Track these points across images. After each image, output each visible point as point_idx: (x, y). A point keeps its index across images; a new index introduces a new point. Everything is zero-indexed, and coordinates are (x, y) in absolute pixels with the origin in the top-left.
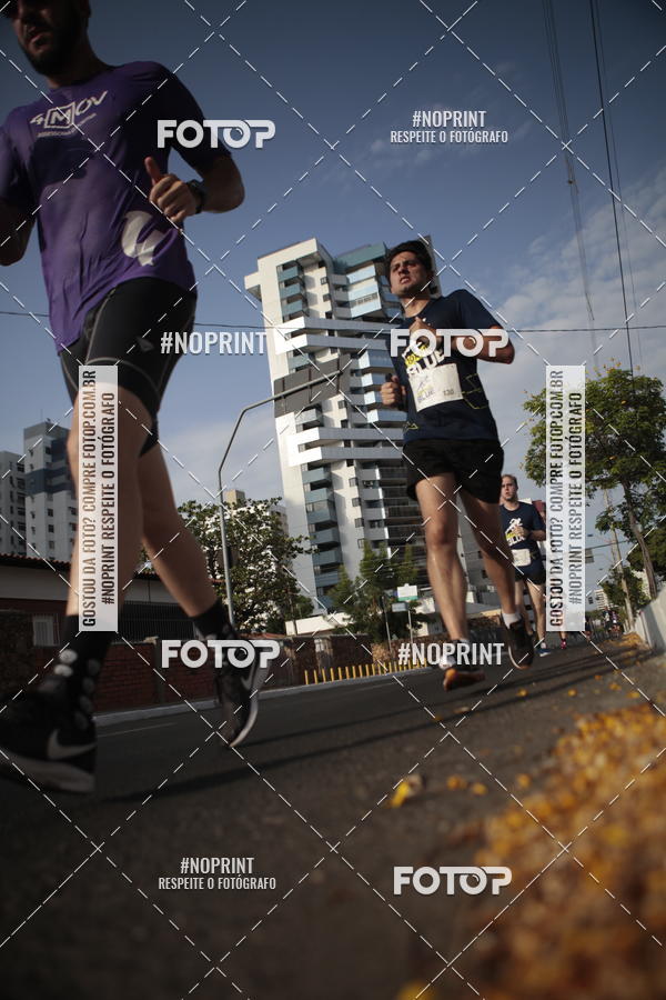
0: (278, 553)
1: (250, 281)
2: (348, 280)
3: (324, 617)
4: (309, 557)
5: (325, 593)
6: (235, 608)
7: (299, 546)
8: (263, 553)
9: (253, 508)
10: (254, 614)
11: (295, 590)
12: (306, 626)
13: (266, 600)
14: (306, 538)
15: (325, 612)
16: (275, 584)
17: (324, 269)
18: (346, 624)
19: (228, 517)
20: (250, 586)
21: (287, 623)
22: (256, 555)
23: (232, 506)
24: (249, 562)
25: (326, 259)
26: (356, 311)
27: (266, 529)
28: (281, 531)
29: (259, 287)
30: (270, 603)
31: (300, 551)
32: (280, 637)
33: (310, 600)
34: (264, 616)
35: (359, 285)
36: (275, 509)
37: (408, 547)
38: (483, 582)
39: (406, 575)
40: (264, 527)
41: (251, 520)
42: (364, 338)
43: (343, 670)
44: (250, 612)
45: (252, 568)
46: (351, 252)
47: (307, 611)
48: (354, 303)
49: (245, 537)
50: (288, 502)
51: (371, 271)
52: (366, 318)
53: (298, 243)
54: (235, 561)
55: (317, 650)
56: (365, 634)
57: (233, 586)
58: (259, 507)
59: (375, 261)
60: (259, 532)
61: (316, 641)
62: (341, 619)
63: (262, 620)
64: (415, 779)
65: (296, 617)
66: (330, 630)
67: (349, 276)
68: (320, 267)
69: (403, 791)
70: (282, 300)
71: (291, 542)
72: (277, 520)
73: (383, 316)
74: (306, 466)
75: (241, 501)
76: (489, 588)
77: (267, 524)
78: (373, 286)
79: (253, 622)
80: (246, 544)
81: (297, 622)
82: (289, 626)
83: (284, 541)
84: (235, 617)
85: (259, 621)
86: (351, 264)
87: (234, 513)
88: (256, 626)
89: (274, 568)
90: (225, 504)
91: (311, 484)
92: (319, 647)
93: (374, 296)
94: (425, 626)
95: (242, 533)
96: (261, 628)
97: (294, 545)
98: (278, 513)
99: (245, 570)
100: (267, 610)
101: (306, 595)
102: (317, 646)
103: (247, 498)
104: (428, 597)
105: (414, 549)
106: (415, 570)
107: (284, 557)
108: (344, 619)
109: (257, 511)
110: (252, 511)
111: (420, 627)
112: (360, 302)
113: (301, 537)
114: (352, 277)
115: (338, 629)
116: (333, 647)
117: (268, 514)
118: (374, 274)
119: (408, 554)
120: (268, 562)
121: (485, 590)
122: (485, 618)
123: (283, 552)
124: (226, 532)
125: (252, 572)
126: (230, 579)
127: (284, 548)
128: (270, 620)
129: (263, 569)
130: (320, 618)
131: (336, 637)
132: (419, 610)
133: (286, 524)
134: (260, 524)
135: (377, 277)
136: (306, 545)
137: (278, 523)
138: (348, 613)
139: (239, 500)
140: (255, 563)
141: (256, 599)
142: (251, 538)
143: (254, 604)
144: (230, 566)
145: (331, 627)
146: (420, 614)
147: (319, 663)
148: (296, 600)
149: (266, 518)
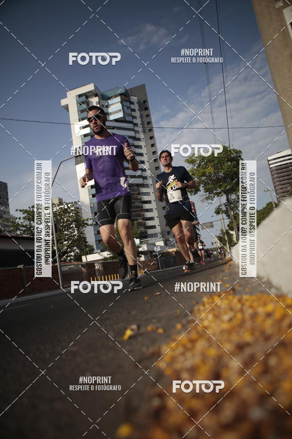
0: (78, 226)
1: (64, 102)
2: (108, 103)
3: (99, 253)
4: (92, 227)
5: (99, 243)
6: (59, 251)
7: (87, 222)
8: (71, 226)
9: (66, 206)
10: (68, 253)
11: (86, 242)
12: (91, 258)
13: (73, 247)
14: (91, 219)
15: (99, 251)
16: (77, 240)
17: (97, 98)
18: (108, 256)
19: (55, 210)
20: (65, 241)
21: (83, 257)
22: (68, 227)
23: (57, 205)
24: (65, 230)
25: (99, 93)
26: (112, 117)
27: (72, 215)
28: (79, 216)
29: (68, 105)
30: (75, 248)
31: (88, 225)
32: (80, 263)
33: (93, 246)
34: (72, 254)
35: (113, 105)
36: (77, 206)
37: (135, 222)
38: (168, 237)
39: (135, 234)
40: (71, 214)
41: (65, 211)
42: (115, 130)
43: (108, 276)
44: (66, 252)
45: (66, 233)
46: (110, 90)
47: (91, 251)
48: (111, 114)
49: (63, 219)
50: (82, 203)
51: (118, 99)
52: (116, 120)
53: (86, 85)
54: (58, 230)
55: (96, 268)
56: (117, 261)
57: (58, 241)
58: (69, 205)
59: (121, 95)
60: (69, 217)
61: (96, 264)
62: (106, 254)
63: (72, 256)
64: (134, 327)
65: (86, 254)
66: (102, 259)
67: (109, 101)
68: (96, 96)
69: (129, 333)
70: (78, 111)
71: (84, 221)
72: (78, 211)
73: (124, 120)
74: (90, 187)
75: (61, 203)
76: (170, 239)
77: (73, 213)
78: (119, 106)
79: (67, 257)
80: (63, 222)
81: (87, 256)
82: (84, 258)
83: (80, 220)
84: (59, 255)
85: (70, 256)
86: (110, 96)
87: (58, 208)
88: (69, 258)
89: (76, 232)
90: (54, 204)
91: (92, 195)
92: (97, 267)
93: (120, 110)
94: (143, 256)
95: (61, 217)
96: (71, 259)
97: (85, 222)
98: (78, 208)
99: (63, 234)
100: (74, 251)
101: (91, 244)
102: (96, 267)
103: (64, 201)
104: (144, 243)
105: (138, 223)
106: (139, 232)
107: (81, 227)
108: (108, 254)
109: (68, 207)
110: (66, 207)
111: (141, 257)
112: (114, 113)
113: (88, 218)
114: (110, 102)
115: (105, 259)
116: (103, 267)
117: (73, 208)
118: (120, 100)
119: (135, 225)
120: (74, 230)
121: (168, 240)
122: (169, 252)
123: (80, 225)
124: (54, 217)
125: (66, 235)
126: (56, 238)
127: (80, 223)
128: (75, 255)
129: (71, 233)
130: (97, 254)
131: (105, 262)
132: (140, 249)
133: (81, 213)
134: (70, 213)
135: (121, 102)
136: (90, 222)
137: (78, 212)
138: (110, 252)
139: (60, 202)
140: (68, 230)
141: (68, 247)
142: (65, 219)
143: (67, 249)
144: (56, 232)
145: (102, 258)
146: (141, 251)
147: (97, 274)
148: (86, 246)
149: (72, 210)
